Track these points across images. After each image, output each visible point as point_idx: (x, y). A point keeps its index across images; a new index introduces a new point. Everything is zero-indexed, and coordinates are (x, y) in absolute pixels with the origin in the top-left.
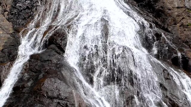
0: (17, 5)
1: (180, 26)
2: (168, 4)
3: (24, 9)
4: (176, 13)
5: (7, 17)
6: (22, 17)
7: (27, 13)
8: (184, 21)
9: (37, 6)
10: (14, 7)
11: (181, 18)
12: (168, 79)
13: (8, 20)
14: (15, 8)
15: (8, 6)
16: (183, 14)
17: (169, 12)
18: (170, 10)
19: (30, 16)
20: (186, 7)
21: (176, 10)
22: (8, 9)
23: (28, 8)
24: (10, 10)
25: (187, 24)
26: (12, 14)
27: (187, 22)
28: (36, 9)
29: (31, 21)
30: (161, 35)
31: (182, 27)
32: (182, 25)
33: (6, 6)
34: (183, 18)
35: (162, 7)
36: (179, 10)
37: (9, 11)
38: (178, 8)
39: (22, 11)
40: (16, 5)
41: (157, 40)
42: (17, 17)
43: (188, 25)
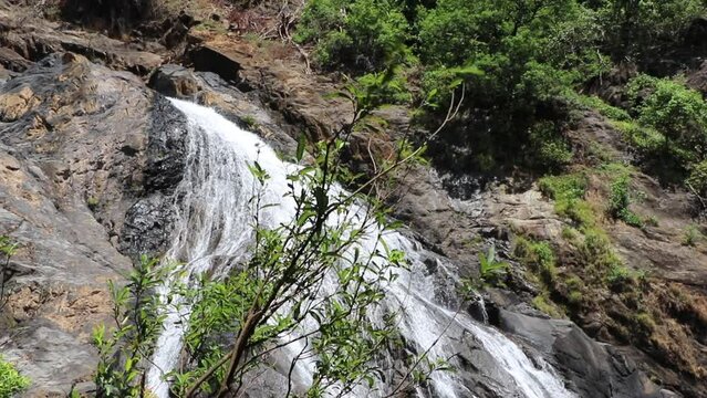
0: (136, 220)
1: (449, 245)
2: (419, 205)
3: (151, 229)
4: (438, 222)
5: (119, 246)
6: (147, 244)
7: (157, 236)
8: (454, 236)
9: (173, 221)
10: (129, 227)
11: (448, 230)
12: (474, 348)
13: (121, 251)
14: (133, 227)
15: (117, 225)
16: (451, 222)
17: (424, 219)
18: (425, 215)
19: (163, 241)
20: (452, 209)
21: (436, 215)
22: (117, 231)
23: (156, 225)
24: (122, 232)
25: (460, 241)
26: (128, 240)
27: (461, 237)
28: (173, 228)
29: (166, 251)
30: (436, 263)
31: (452, 248)
32: (452, 243)
33: (113, 224)
34: (452, 231)
35: (409, 211)
36: (441, 214)
37: (120, 234)
38: (439, 211)
39: (145, 232)
40: (132, 221)
41: (431, 273)
42: (138, 245)
43: (463, 244)
